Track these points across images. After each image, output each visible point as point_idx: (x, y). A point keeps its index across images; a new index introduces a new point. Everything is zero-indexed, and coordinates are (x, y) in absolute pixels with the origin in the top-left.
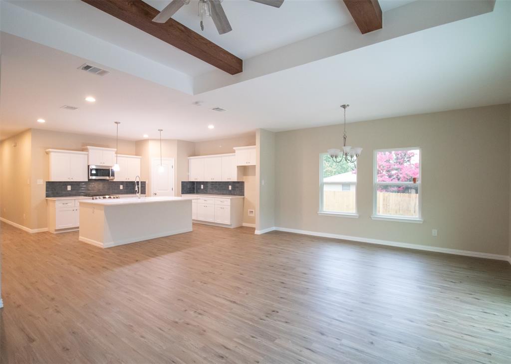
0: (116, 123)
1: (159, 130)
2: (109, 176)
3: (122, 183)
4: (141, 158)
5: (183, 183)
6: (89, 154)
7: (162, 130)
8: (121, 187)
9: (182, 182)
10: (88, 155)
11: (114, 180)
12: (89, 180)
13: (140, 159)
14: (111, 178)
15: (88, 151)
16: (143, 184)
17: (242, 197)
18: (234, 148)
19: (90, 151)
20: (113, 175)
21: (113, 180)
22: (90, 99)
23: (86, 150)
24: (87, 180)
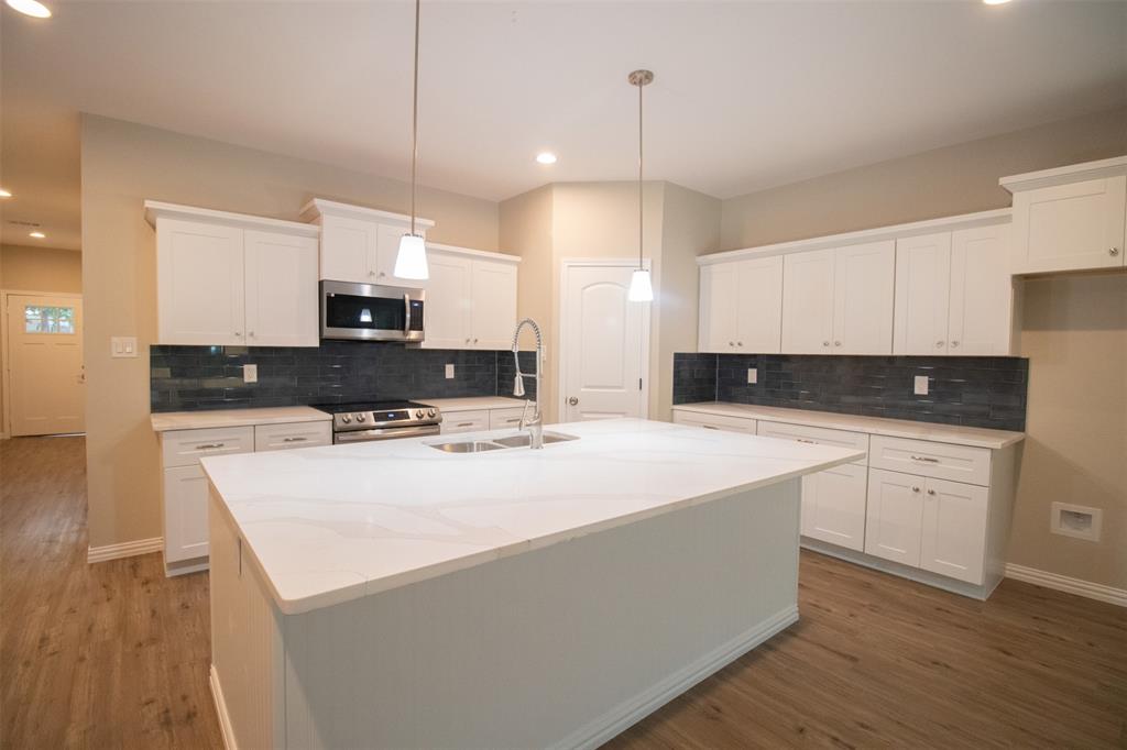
2: (403, 328)
3: (453, 355)
4: (518, 264)
5: (680, 360)
6: (325, 236)
8: (450, 372)
9: (677, 356)
10: (319, 236)
11: (424, 346)
12: (322, 341)
13: (514, 269)
14: (413, 335)
15: (319, 224)
16: (528, 360)
17: (1015, 436)
18: (1003, 181)
19: (326, 219)
20: (418, 324)
21: (417, 342)
23: (311, 217)
24: (316, 344)
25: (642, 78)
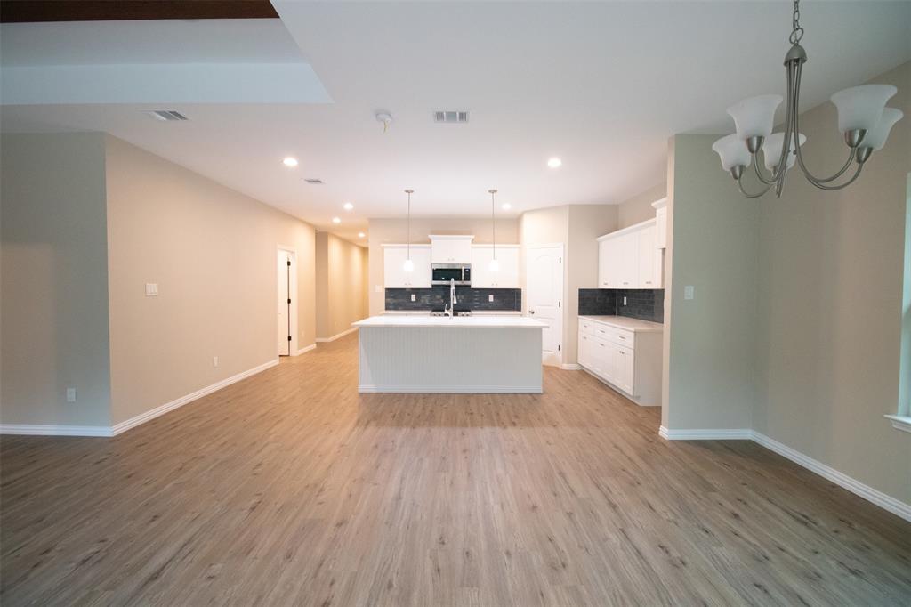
0: (407, 191)
1: (490, 191)
2: (464, 280)
3: (492, 291)
4: (519, 248)
5: (582, 292)
6: (433, 248)
7: (496, 191)
8: (491, 298)
9: (580, 290)
11: (472, 287)
12: (433, 286)
13: (517, 250)
15: (431, 244)
18: (653, 204)
19: (433, 242)
20: (468, 277)
22: (290, 162)
23: (428, 242)
24: (430, 287)
25: (493, 192)
